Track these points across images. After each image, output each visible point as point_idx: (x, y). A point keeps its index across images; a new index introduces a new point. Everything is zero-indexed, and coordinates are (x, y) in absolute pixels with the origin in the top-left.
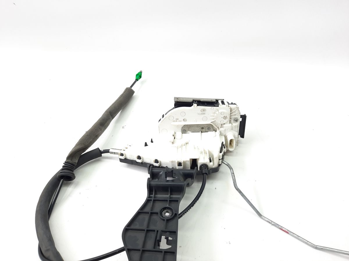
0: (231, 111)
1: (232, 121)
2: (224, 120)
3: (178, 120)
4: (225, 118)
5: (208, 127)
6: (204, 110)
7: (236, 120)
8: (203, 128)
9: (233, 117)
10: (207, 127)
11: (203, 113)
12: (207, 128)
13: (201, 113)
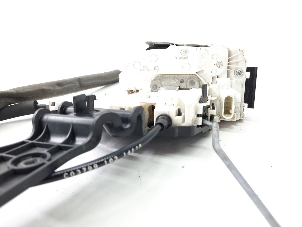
0: (229, 56)
1: (232, 74)
2: (217, 68)
3: (146, 69)
4: (219, 64)
5: (192, 79)
6: (185, 52)
7: (240, 73)
8: (182, 82)
9: (233, 66)
10: (189, 80)
11: (183, 57)
12: (189, 82)
13: (180, 56)
